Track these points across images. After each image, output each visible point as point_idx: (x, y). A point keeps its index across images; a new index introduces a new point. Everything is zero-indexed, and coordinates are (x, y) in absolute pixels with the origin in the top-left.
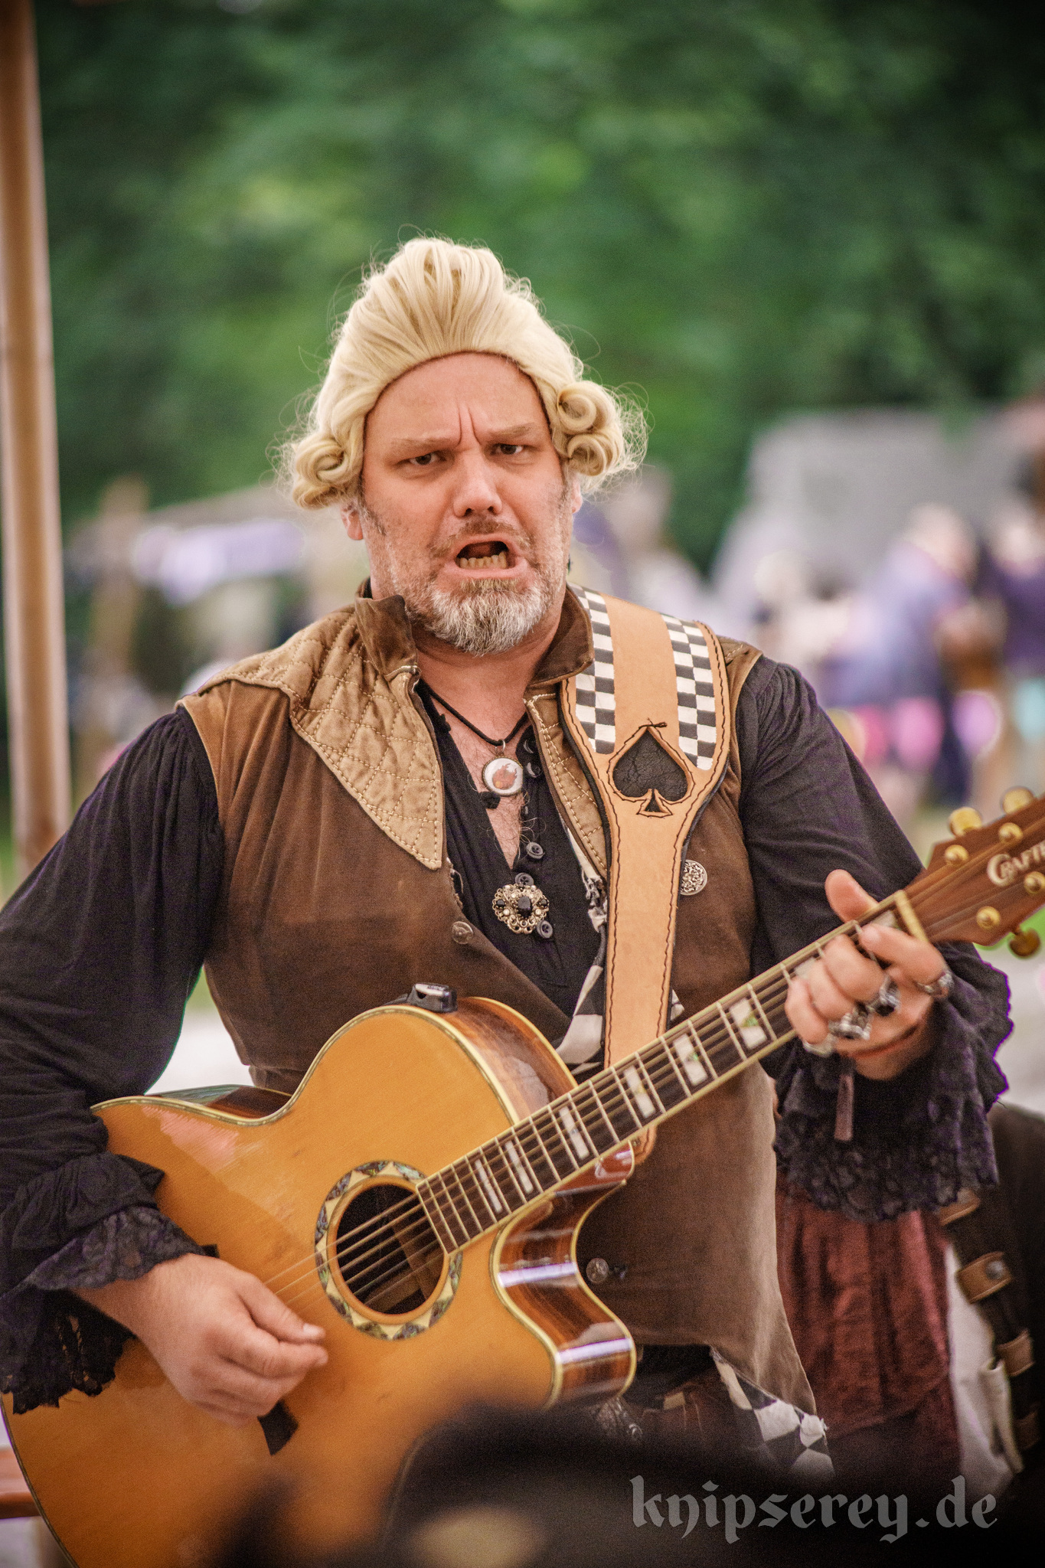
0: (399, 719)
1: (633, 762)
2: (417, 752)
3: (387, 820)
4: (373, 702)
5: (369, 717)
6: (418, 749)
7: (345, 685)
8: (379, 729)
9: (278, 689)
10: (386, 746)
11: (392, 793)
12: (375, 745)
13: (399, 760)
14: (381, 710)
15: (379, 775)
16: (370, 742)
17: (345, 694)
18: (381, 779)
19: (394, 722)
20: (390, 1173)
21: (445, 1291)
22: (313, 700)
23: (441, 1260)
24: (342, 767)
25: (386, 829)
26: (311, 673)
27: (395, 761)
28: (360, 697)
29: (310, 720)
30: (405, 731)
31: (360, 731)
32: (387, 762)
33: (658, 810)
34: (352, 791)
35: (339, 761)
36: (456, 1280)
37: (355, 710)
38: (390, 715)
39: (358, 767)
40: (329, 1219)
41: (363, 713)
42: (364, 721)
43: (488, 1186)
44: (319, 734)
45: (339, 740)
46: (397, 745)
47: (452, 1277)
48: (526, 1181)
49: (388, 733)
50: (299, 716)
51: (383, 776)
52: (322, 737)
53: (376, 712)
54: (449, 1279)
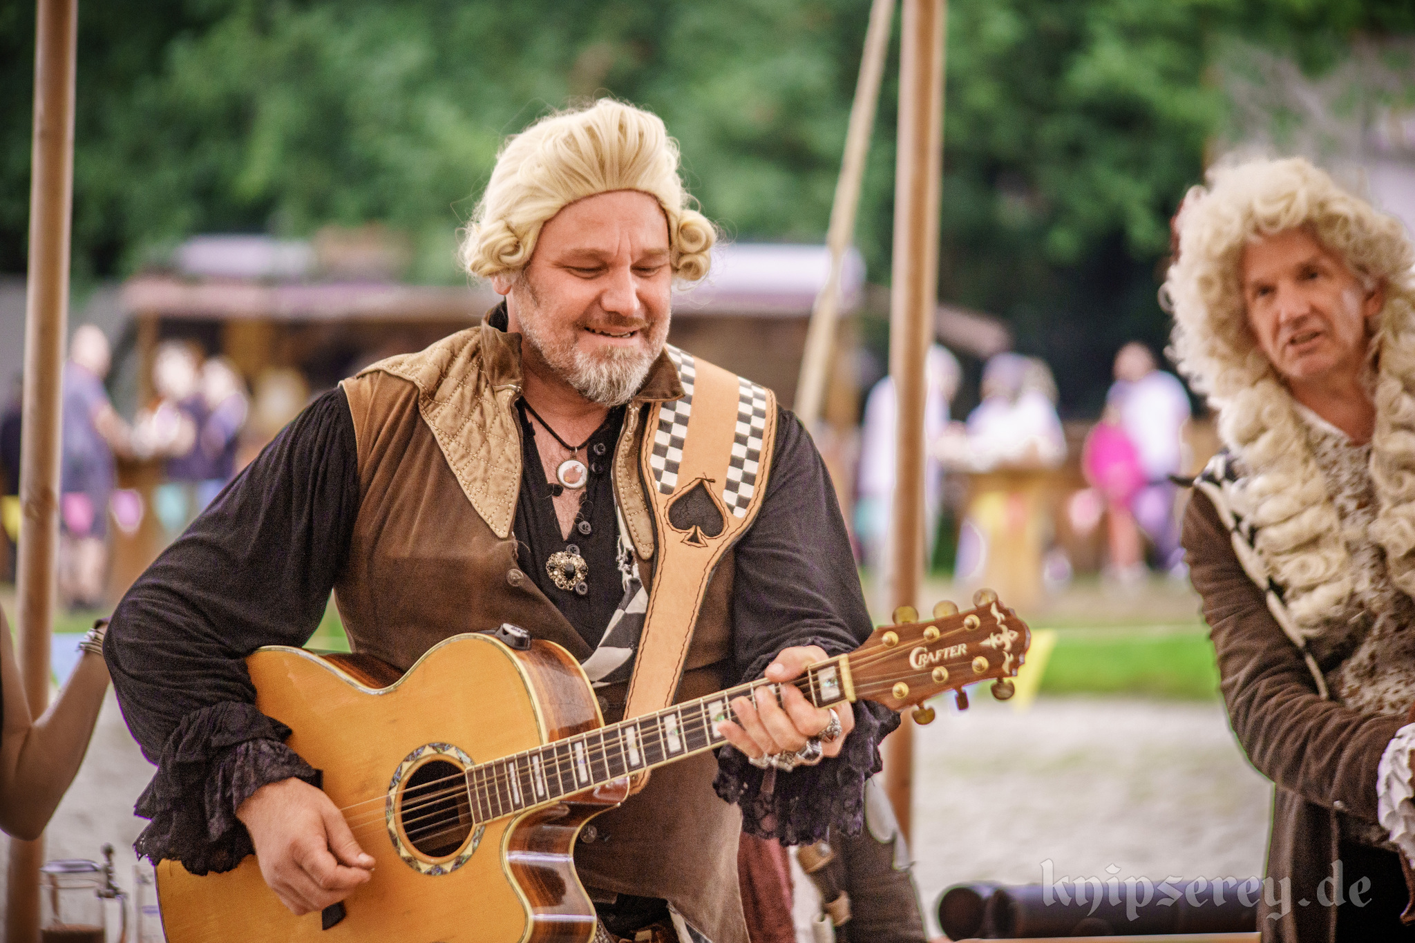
0: (497, 421)
1: (686, 504)
2: (507, 449)
3: (474, 494)
4: (481, 404)
5: (476, 415)
6: (508, 447)
7: (463, 388)
8: (482, 426)
9: (412, 383)
10: (485, 440)
11: (482, 476)
12: (477, 437)
13: (492, 452)
14: (486, 412)
15: (475, 460)
16: (473, 435)
17: (462, 395)
18: (476, 463)
19: (493, 423)
20: (451, 754)
21: (467, 850)
22: (438, 394)
23: (470, 827)
24: (450, 449)
25: (473, 501)
26: (439, 373)
27: (489, 452)
28: (472, 399)
29: (433, 409)
30: (500, 432)
31: (468, 425)
32: (483, 452)
33: (698, 542)
34: (453, 468)
35: (448, 444)
36: (476, 844)
37: (467, 408)
38: (492, 417)
39: (461, 451)
40: (402, 775)
41: (472, 411)
42: (472, 418)
43: (514, 783)
44: (438, 421)
45: (452, 428)
46: (493, 441)
47: (474, 841)
48: (540, 788)
49: (488, 431)
50: (426, 404)
51: (478, 462)
52: (440, 424)
53: (482, 413)
54: (472, 842)
